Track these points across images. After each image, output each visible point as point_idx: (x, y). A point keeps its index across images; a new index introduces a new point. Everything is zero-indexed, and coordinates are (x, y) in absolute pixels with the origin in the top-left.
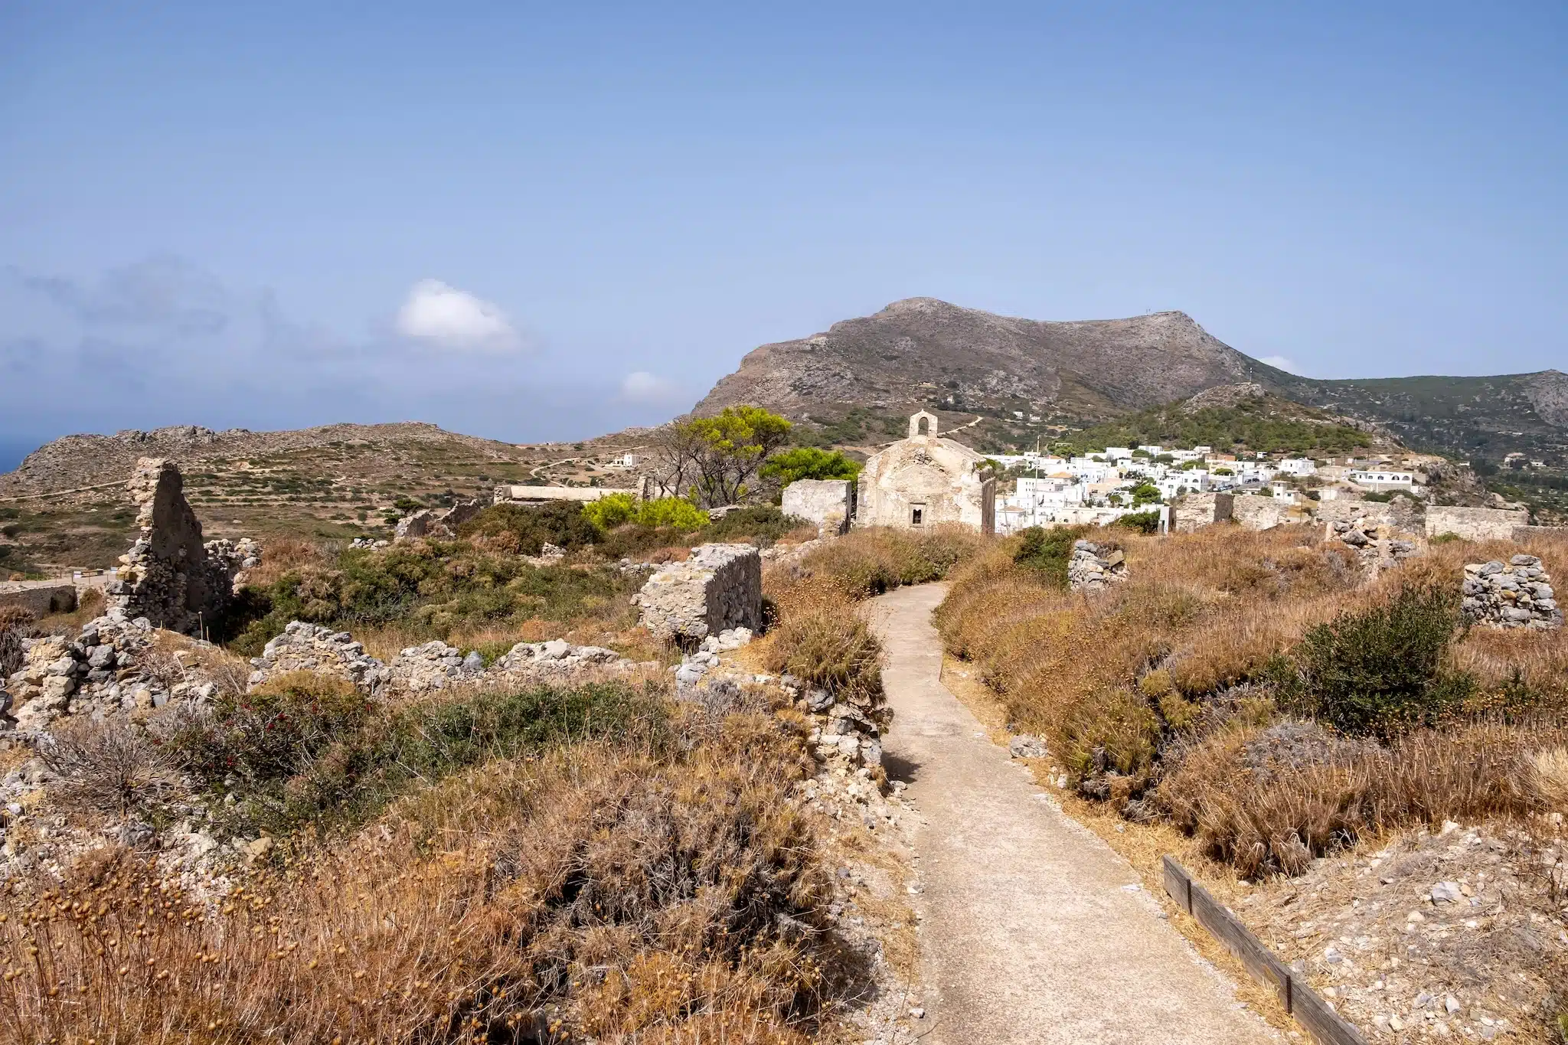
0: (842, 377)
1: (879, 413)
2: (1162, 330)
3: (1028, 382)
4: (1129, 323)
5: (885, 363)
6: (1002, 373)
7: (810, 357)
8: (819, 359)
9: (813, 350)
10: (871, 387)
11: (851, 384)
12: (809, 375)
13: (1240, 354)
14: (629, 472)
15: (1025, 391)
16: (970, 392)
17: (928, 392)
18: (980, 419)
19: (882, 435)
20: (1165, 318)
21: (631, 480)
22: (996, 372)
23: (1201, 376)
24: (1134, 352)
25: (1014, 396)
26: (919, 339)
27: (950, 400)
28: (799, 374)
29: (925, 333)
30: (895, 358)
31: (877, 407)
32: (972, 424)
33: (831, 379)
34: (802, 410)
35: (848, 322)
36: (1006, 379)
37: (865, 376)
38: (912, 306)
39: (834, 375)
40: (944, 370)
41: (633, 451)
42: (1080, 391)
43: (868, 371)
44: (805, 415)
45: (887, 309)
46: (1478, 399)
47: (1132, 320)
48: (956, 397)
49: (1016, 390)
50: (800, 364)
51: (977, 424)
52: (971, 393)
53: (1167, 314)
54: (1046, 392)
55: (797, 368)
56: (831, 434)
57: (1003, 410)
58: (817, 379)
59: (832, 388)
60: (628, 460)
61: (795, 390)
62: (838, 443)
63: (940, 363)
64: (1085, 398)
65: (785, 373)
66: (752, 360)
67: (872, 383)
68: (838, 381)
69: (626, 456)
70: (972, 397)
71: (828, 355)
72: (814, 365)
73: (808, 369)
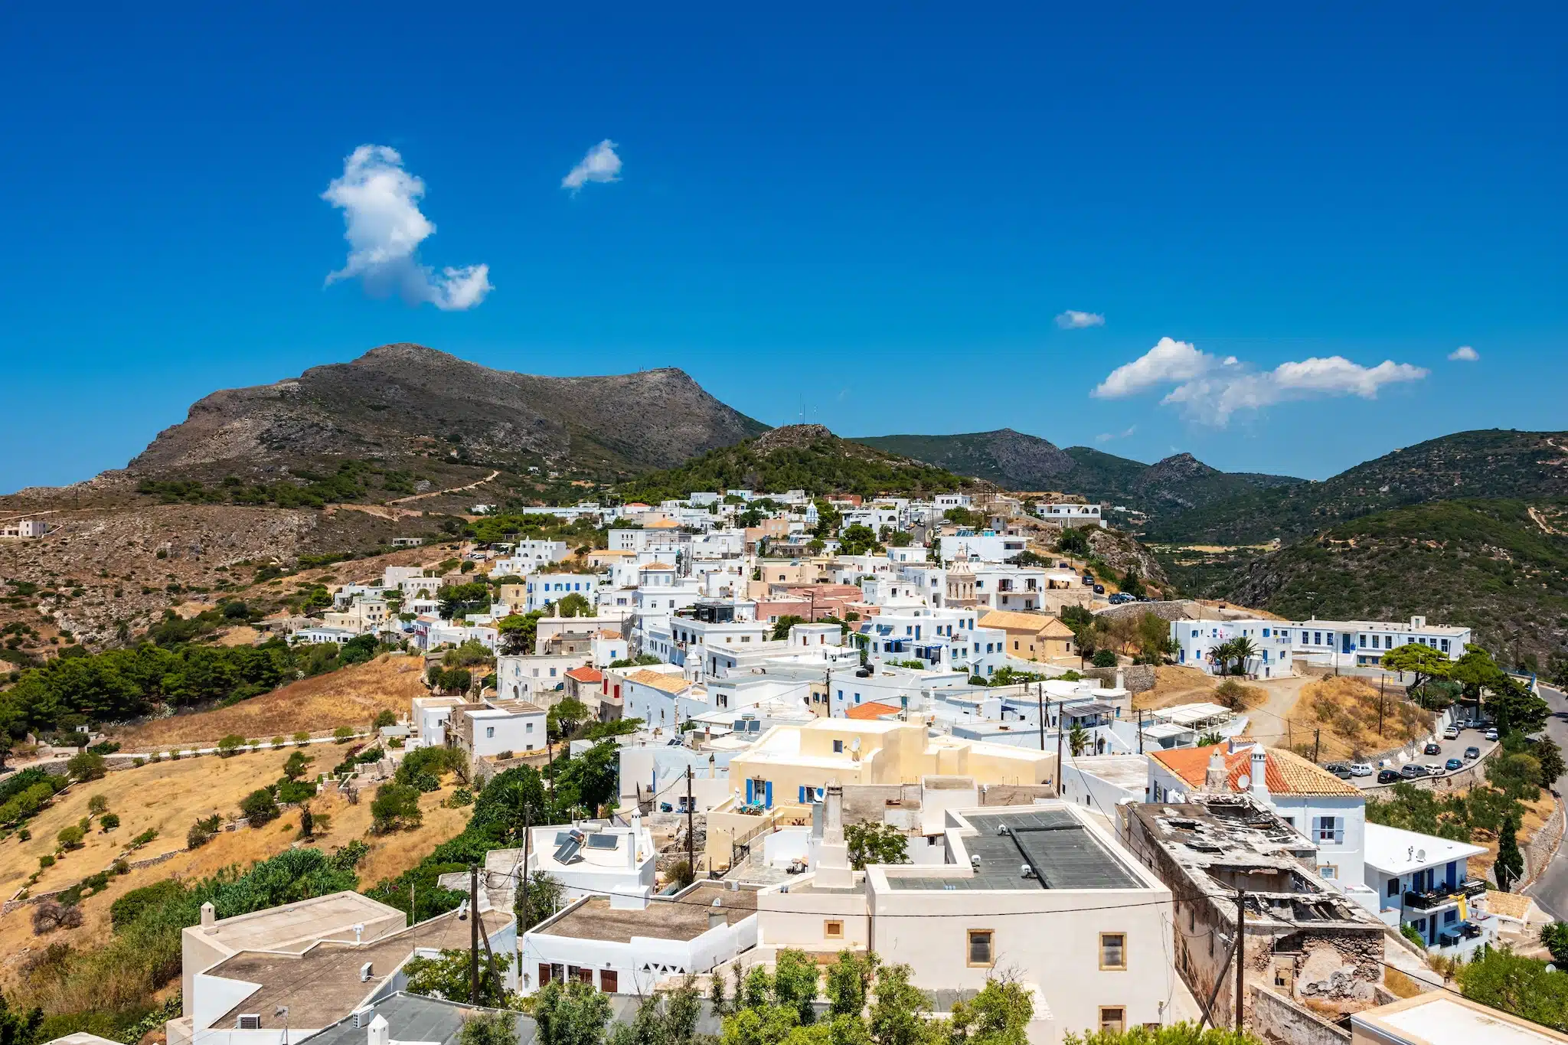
0: (322, 429)
1: (377, 466)
2: (661, 387)
3: (538, 436)
4: (627, 380)
5: (373, 413)
6: (509, 425)
7: (279, 405)
8: (291, 407)
9: (283, 396)
10: (359, 441)
11: (333, 436)
12: (280, 426)
13: (737, 413)
14: (26, 544)
15: (536, 444)
16: (475, 446)
17: (426, 445)
18: (496, 473)
19: (384, 491)
20: (663, 375)
21: (29, 556)
22: (502, 424)
23: (704, 434)
24: (636, 408)
25: (525, 451)
26: (410, 389)
27: (454, 454)
28: (267, 425)
29: (416, 382)
30: (384, 408)
31: (372, 460)
32: (489, 479)
33: (307, 431)
34: (278, 463)
35: (323, 367)
36: (514, 430)
37: (350, 427)
38: (399, 352)
39: (311, 427)
40: (442, 421)
41: (34, 518)
42: (591, 446)
43: (354, 422)
44: (283, 468)
45: (369, 355)
46: (951, 455)
47: (629, 376)
48: (461, 451)
49: (526, 444)
50: (267, 413)
51: (495, 479)
52: (477, 447)
53: (664, 371)
54: (559, 447)
55: (264, 418)
56: (320, 490)
57: (515, 466)
58: (290, 431)
59: (310, 441)
60: (26, 529)
61: (263, 442)
62: (331, 501)
63: (437, 414)
64: (599, 453)
65: (249, 422)
66: (204, 408)
67: (360, 435)
68: (318, 433)
69: (23, 524)
70: (479, 451)
71: (303, 403)
72: (286, 415)
73: (278, 418)
